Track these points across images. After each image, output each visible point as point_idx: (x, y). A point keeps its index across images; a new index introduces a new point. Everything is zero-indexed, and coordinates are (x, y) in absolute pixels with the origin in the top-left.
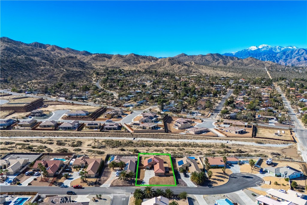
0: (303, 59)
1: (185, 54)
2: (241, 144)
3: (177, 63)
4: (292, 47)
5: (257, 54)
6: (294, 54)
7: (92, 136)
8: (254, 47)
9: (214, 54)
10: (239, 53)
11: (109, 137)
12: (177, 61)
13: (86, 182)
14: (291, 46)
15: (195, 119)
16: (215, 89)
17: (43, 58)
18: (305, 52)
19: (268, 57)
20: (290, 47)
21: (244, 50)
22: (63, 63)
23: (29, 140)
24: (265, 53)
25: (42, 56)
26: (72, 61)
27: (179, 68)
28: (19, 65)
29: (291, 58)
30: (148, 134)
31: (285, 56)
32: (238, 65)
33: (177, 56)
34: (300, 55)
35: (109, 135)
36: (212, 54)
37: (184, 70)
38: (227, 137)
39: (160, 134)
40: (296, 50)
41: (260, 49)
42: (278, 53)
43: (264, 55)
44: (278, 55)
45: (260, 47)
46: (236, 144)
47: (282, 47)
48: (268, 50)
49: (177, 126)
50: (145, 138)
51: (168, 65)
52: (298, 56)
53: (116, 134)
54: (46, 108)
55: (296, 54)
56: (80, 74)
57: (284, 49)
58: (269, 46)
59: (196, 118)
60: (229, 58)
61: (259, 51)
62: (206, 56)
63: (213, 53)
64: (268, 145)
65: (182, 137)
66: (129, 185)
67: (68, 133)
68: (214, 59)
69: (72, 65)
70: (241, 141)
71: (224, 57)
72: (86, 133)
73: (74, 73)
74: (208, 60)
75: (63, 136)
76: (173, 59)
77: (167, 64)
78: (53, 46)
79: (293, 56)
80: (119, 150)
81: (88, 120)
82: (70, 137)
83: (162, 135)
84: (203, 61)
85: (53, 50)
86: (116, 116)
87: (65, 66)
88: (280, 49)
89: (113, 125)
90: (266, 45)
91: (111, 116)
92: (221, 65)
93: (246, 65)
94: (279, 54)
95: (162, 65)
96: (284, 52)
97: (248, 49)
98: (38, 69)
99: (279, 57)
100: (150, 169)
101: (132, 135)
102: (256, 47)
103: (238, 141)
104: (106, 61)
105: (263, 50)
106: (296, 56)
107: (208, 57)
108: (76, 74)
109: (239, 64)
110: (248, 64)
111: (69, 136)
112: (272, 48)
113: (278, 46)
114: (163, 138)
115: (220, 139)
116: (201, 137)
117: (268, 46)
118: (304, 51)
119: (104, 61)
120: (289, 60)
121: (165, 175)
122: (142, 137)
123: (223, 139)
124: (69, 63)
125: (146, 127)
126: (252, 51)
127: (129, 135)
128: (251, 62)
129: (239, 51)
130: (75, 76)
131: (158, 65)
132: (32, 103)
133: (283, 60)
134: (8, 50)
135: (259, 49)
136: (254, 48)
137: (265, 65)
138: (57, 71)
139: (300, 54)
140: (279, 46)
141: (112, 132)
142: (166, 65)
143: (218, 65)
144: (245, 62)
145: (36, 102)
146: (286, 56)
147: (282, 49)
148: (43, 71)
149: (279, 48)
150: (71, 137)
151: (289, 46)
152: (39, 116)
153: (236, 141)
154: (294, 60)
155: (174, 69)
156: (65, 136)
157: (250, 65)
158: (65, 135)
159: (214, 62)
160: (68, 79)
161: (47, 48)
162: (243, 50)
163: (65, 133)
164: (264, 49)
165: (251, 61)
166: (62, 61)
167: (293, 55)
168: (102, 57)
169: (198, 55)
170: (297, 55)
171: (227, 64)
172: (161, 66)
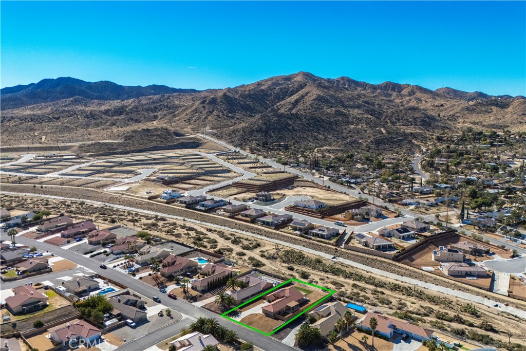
11: (304, 246)
13: (185, 294)
15: (505, 250)
17: (368, 110)
22: (396, 119)
23: (213, 229)
25: (367, 107)
26: (412, 115)
28: (319, 122)
30: (360, 256)
35: (305, 244)
38: (508, 296)
39: (379, 260)
46: (509, 314)
50: (350, 260)
54: (290, 190)
56: (402, 140)
59: (506, 248)
65: (412, 273)
69: (410, 122)
72: (280, 235)
73: (392, 137)
78: (413, 86)
80: (286, 268)
81: (313, 217)
82: (257, 235)
83: (382, 262)
85: (412, 93)
86: (359, 216)
87: (398, 124)
89: (324, 231)
91: (350, 216)
98: (345, 129)
101: (336, 252)
103: (522, 309)
104: (494, 112)
108: (395, 140)
115: (486, 297)
116: (450, 283)
119: (489, 112)
121: (274, 316)
122: (348, 257)
123: (494, 297)
124: (406, 117)
125: (369, 244)
127: (332, 250)
130: (392, 142)
132: (275, 182)
134: (319, 100)
138: (369, 133)
141: (314, 240)
145: (282, 180)
148: (350, 132)
150: (259, 235)
152: (263, 200)
153: (518, 307)
156: (254, 233)
160: (377, 147)
161: (404, 90)
163: (258, 229)
166: (396, 115)
168: (487, 105)
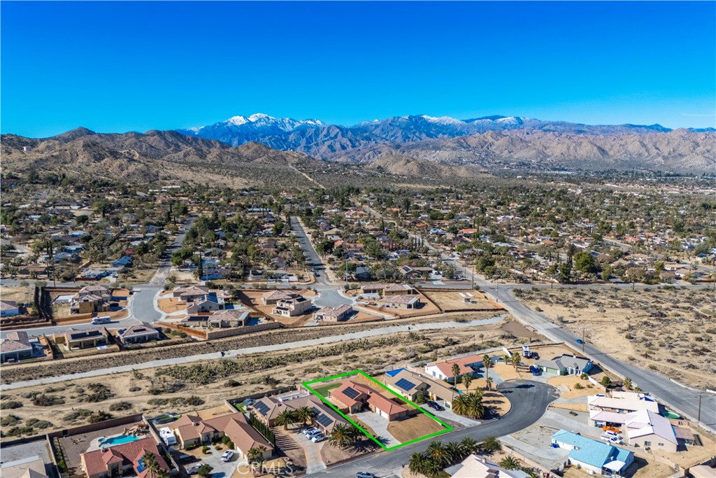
0: (339, 146)
1: (87, 130)
2: (434, 328)
3: (108, 154)
4: (315, 122)
5: (248, 133)
6: (321, 136)
7: (108, 366)
8: (238, 117)
9: (165, 132)
10: (207, 130)
12: (107, 150)
14: (312, 120)
16: (260, 218)
18: (340, 133)
19: (274, 141)
20: (310, 122)
21: (219, 123)
24: (265, 132)
27: (121, 168)
29: (317, 145)
30: (248, 338)
31: (304, 139)
32: (232, 159)
33: (67, 133)
34: (331, 138)
36: (159, 133)
37: (136, 172)
38: (401, 318)
39: (274, 334)
40: (324, 128)
41: (254, 123)
42: (289, 133)
43: (263, 137)
44: (292, 138)
45: (252, 119)
46: (428, 330)
47: (295, 121)
48: (269, 125)
49: (287, 309)
50: (245, 347)
51: (86, 160)
52: (328, 140)
53: (169, 350)
55: (325, 136)
57: (299, 125)
58: (270, 117)
60: (200, 142)
61: (251, 127)
62: (148, 137)
63: (161, 129)
64: (475, 323)
66: (361, 453)
67: (35, 369)
68: (168, 145)
70: (431, 322)
71: (189, 139)
72: (87, 361)
74: (153, 145)
75: (24, 380)
76: (94, 145)
77: (81, 157)
79: (319, 140)
80: (226, 385)
82: (47, 378)
83: (280, 334)
84: (144, 149)
86: (107, 304)
88: (293, 125)
89: (144, 330)
90: (264, 116)
91: (93, 308)
92: (193, 158)
93: (249, 160)
94: (292, 135)
95: (68, 159)
96: (302, 131)
97: (226, 121)
99: (293, 142)
100: (360, 410)
101: (213, 346)
102: (244, 118)
103: (425, 322)
105: (258, 125)
106: (325, 141)
107: (152, 139)
109: (233, 157)
110: (253, 159)
111: (41, 376)
112: (277, 123)
113: (287, 119)
114: (287, 342)
115: (394, 325)
116: (357, 326)
117: (268, 118)
118: (338, 130)
120: (314, 149)
121: (407, 415)
122: (238, 346)
123: (398, 323)
125: (229, 322)
126: (235, 126)
127: (204, 347)
128: (258, 153)
129: (209, 127)
131: (55, 160)
133: (303, 149)
135: (250, 123)
136: (239, 120)
137: (287, 159)
139: (332, 135)
140: (290, 119)
141: (152, 347)
142: (80, 160)
143: (187, 159)
144: (244, 151)
146: (307, 138)
147: (297, 125)
149: (291, 121)
150: (51, 378)
151: (309, 120)
153: (421, 323)
154: (324, 148)
155: (109, 170)
157: (257, 160)
158: (27, 376)
159: (169, 150)
162: (215, 125)
163: (26, 371)
164: (262, 123)
165: (256, 151)
167: (320, 138)
169: (127, 134)
170: (326, 139)
171: (206, 156)
172: (65, 163)
